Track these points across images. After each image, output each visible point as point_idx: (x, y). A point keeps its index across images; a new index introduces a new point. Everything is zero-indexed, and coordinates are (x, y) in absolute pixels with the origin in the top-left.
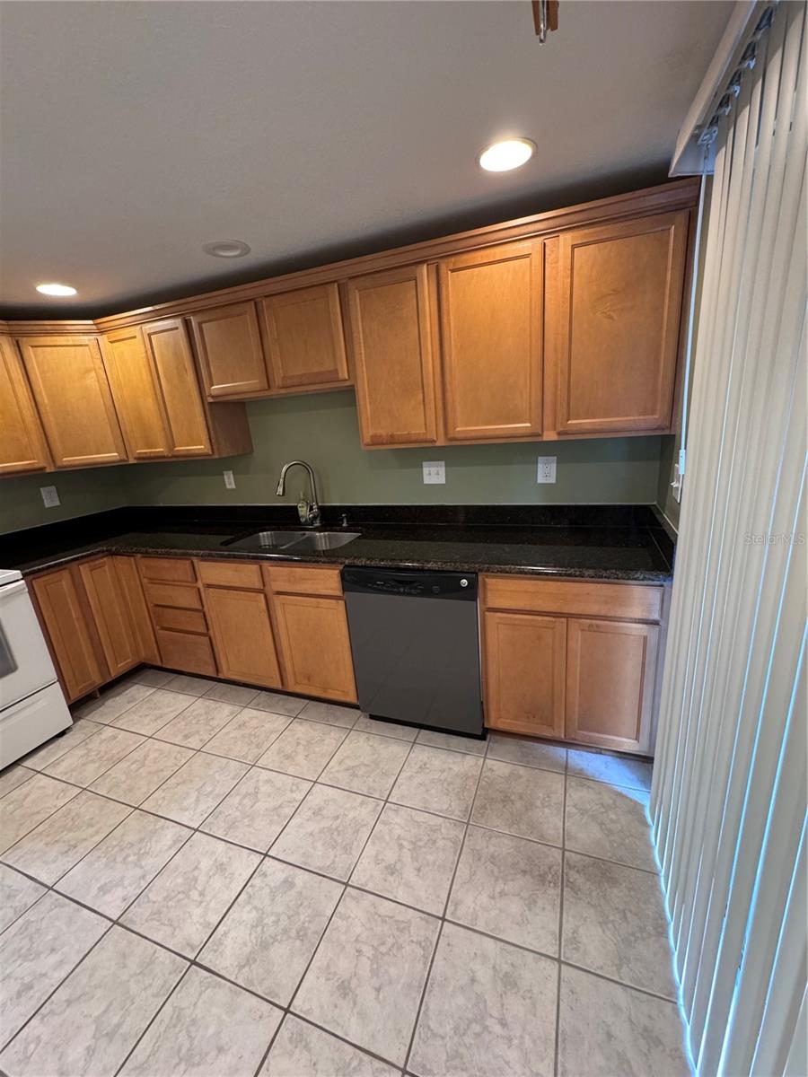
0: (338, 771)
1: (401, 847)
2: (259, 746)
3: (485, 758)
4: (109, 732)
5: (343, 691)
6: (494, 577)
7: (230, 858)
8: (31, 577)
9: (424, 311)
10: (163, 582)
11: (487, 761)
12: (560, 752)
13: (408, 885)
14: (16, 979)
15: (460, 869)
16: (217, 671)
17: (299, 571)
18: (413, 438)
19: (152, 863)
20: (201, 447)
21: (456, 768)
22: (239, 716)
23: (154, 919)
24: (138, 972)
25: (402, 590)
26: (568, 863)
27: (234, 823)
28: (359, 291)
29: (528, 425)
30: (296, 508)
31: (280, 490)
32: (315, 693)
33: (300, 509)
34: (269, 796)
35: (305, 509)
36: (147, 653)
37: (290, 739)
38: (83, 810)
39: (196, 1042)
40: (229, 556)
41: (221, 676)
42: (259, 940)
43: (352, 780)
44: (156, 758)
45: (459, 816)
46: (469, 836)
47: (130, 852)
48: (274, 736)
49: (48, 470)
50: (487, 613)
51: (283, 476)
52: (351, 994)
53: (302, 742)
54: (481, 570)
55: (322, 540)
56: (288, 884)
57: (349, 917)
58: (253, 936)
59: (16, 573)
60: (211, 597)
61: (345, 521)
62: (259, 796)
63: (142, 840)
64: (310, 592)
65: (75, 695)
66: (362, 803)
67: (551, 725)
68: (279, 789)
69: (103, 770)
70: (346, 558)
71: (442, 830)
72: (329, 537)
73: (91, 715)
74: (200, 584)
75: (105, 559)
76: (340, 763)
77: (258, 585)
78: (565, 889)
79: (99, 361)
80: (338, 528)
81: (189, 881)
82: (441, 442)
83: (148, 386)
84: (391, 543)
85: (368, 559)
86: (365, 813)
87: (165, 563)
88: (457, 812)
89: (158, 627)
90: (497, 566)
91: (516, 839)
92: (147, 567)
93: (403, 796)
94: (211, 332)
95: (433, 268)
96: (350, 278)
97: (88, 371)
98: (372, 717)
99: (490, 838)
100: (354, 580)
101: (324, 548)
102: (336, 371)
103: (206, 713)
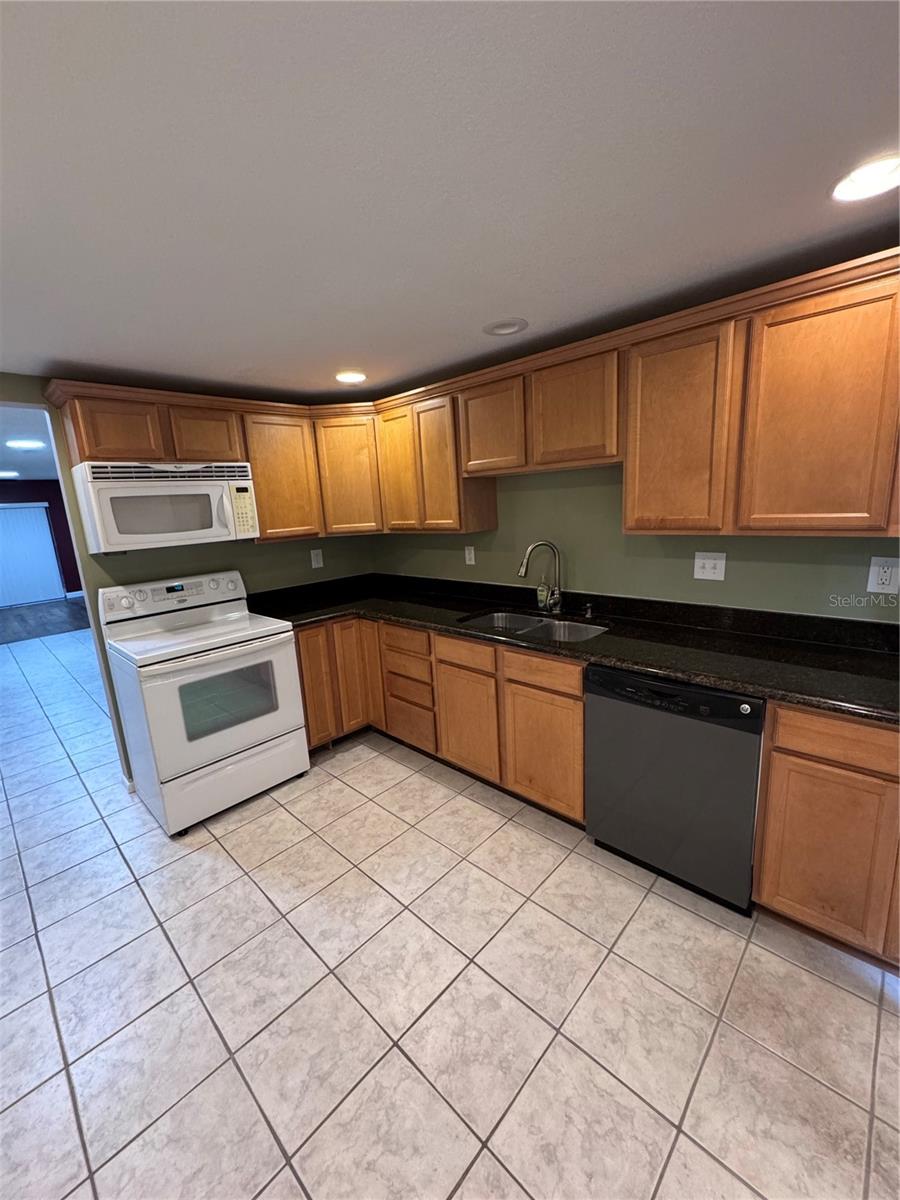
0: (555, 895)
1: (626, 1013)
2: (471, 839)
3: (748, 941)
4: (337, 784)
5: (568, 805)
6: (790, 709)
7: (436, 950)
8: (298, 629)
9: (725, 375)
10: (400, 651)
11: (751, 946)
12: (872, 973)
13: (632, 1063)
14: (254, 988)
15: (706, 1074)
16: (437, 750)
17: (536, 661)
18: (690, 524)
19: (367, 926)
20: (449, 522)
21: (706, 941)
22: (452, 801)
23: (363, 983)
24: (348, 1029)
25: (658, 703)
26: (879, 1138)
27: (442, 914)
28: (643, 358)
29: (866, 515)
30: (535, 591)
31: (523, 571)
32: (535, 797)
33: (539, 593)
34: (478, 897)
35: (545, 593)
36: (376, 717)
37: (503, 842)
38: (312, 851)
39: (393, 1127)
40: (465, 635)
41: (439, 755)
42: (460, 1052)
43: (570, 911)
44: (374, 822)
45: (707, 1005)
46: (721, 1036)
47: (347, 906)
48: (487, 834)
49: (320, 536)
50: (774, 754)
51: (527, 557)
52: (556, 1163)
53: (516, 848)
54: (772, 697)
55: (562, 630)
56: (493, 1003)
57: (560, 1071)
58: (454, 1043)
59: (288, 625)
60: (443, 675)
61: (589, 611)
62: (468, 893)
63: (358, 899)
64: (545, 685)
65: (315, 743)
66: (581, 943)
67: (862, 929)
68: (488, 892)
69: (329, 820)
70: (592, 655)
71: (683, 1014)
72: (569, 627)
73: (324, 764)
74: (433, 658)
75: (354, 621)
76: (558, 886)
77: (490, 668)
78: (873, 1174)
79: (372, 439)
80: (581, 619)
81: (396, 957)
82: (728, 530)
83: (410, 461)
84: (645, 644)
85: (619, 660)
86: (585, 955)
87: (405, 633)
88: (704, 998)
89: (389, 694)
90: (798, 695)
91: (792, 1068)
92: (387, 633)
93: (632, 952)
94: (476, 409)
95: (743, 324)
96: (633, 345)
97: (362, 448)
98: (598, 843)
99: (752, 1051)
100: (599, 681)
101: (562, 639)
102: (604, 446)
103: (422, 790)
